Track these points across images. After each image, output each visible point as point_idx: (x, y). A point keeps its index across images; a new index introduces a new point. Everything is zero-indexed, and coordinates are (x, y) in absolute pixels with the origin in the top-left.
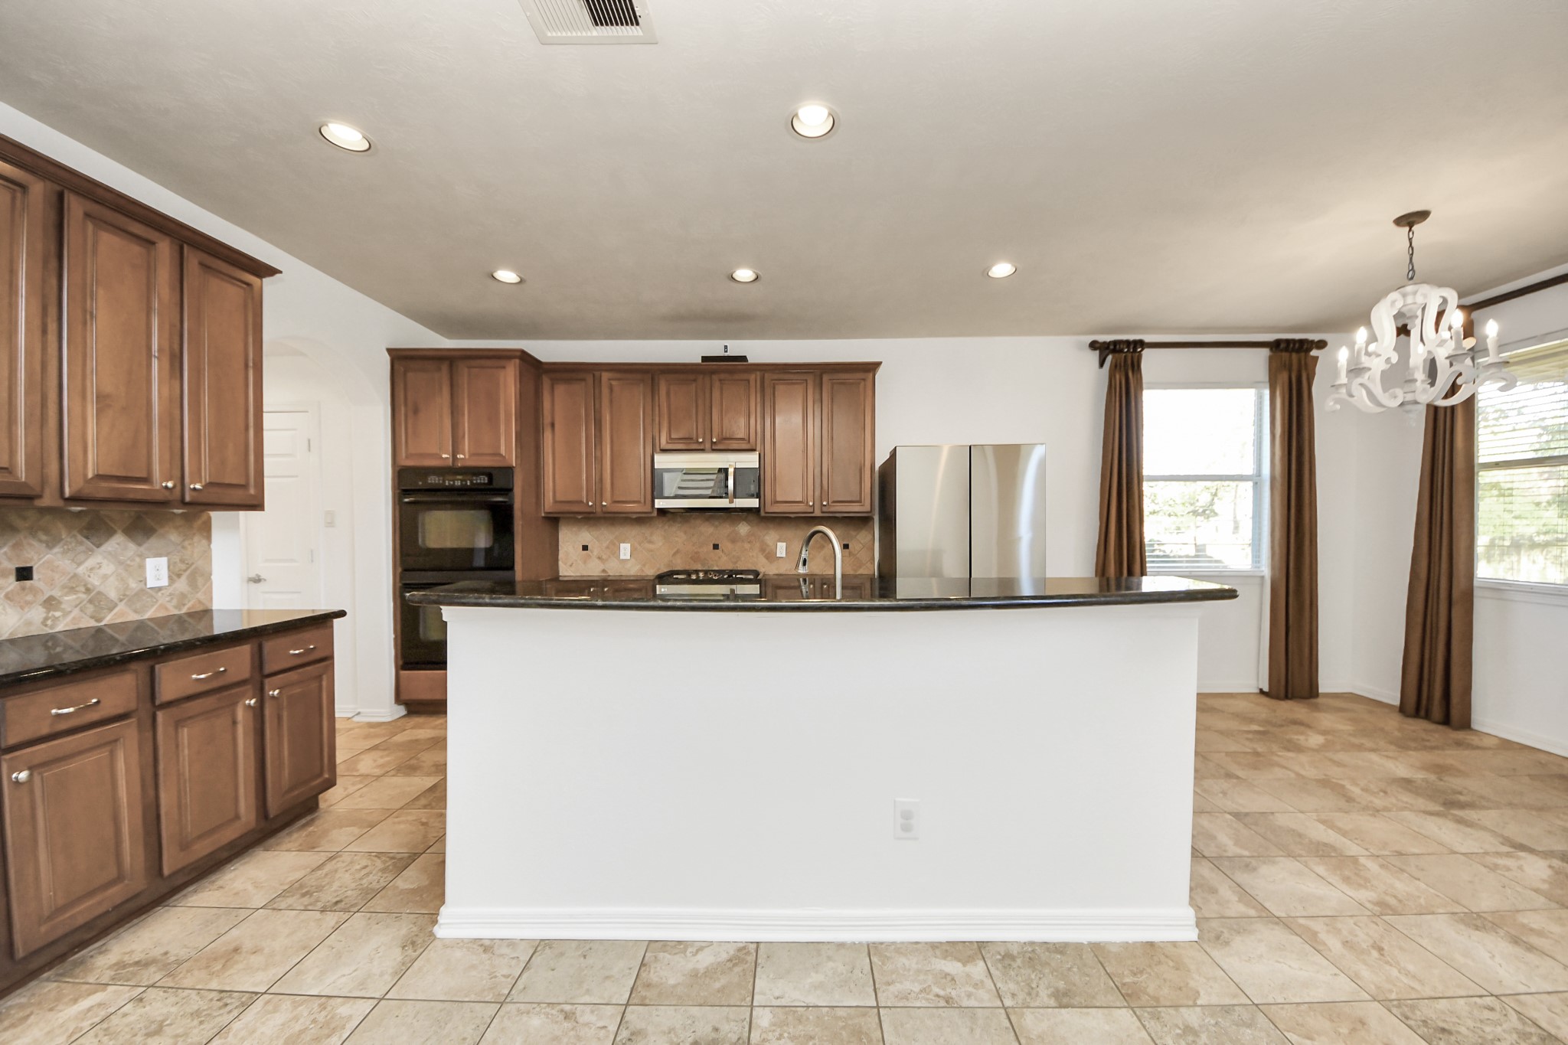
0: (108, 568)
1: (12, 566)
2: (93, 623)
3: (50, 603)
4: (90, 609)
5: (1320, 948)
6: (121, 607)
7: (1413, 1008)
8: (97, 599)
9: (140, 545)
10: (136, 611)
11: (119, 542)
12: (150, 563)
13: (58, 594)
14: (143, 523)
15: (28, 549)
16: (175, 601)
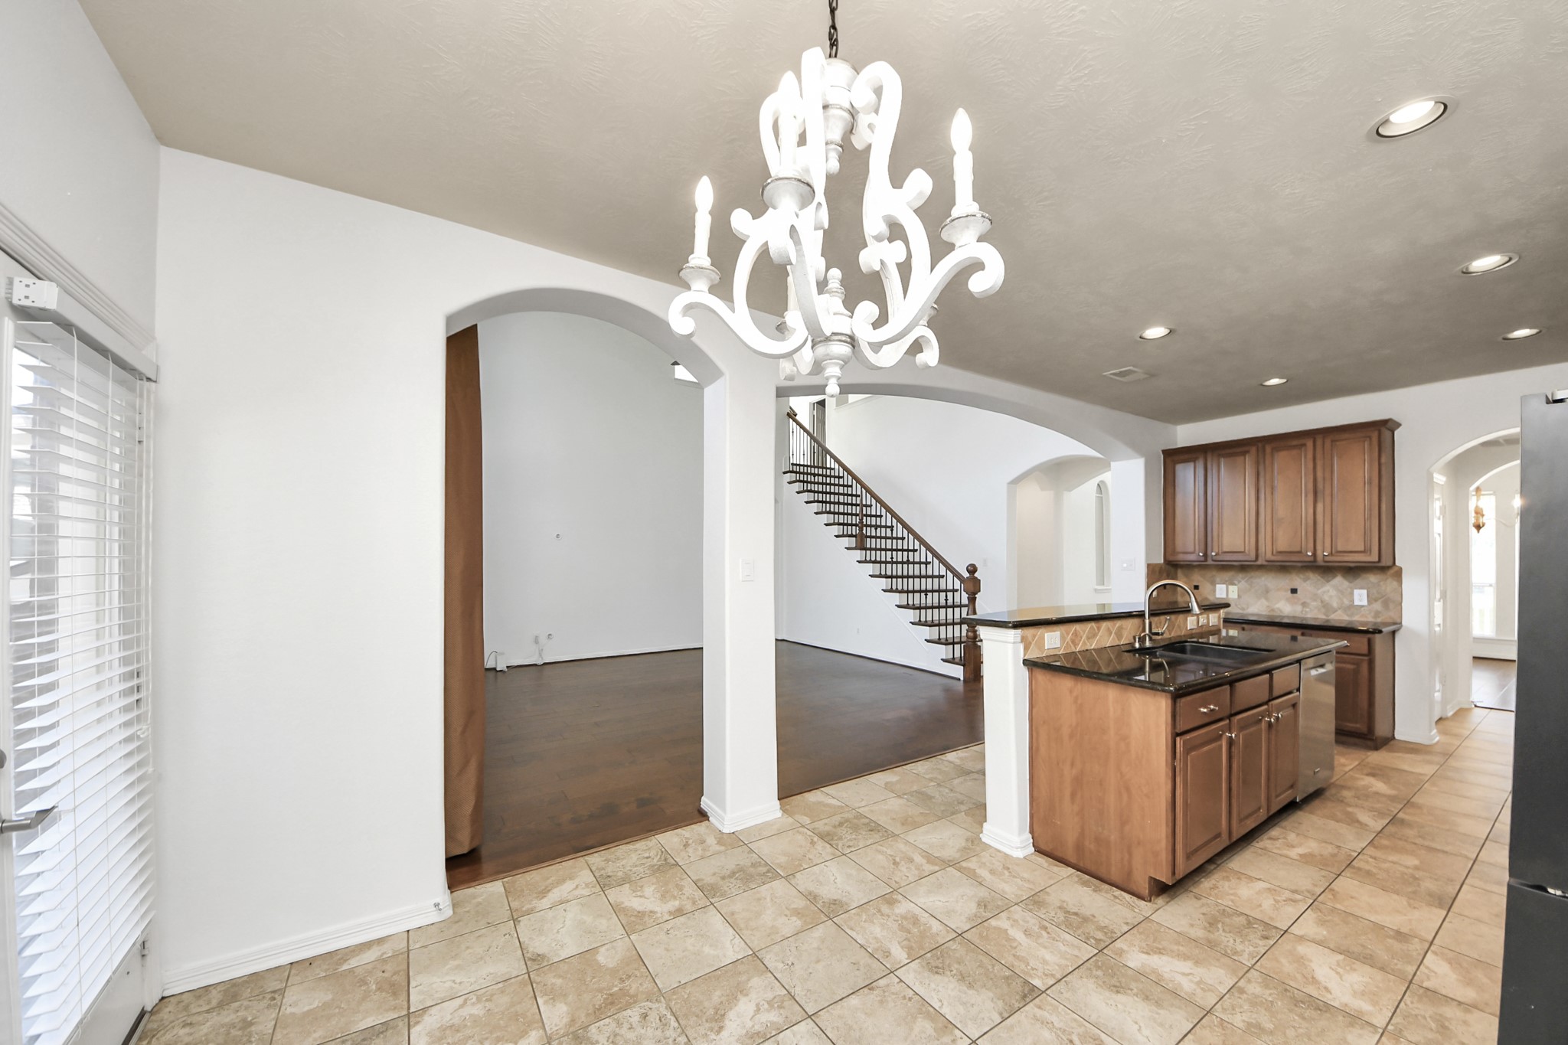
0: (1333, 592)
1: (1289, 588)
2: (1324, 617)
3: (1304, 604)
4: (1323, 610)
5: (924, 854)
6: (1339, 612)
7: (883, 836)
8: (1326, 606)
9: (1351, 582)
10: (1348, 615)
11: (1339, 581)
12: (1356, 592)
13: (1308, 601)
14: (1353, 571)
15: (1296, 581)
16: (1373, 614)
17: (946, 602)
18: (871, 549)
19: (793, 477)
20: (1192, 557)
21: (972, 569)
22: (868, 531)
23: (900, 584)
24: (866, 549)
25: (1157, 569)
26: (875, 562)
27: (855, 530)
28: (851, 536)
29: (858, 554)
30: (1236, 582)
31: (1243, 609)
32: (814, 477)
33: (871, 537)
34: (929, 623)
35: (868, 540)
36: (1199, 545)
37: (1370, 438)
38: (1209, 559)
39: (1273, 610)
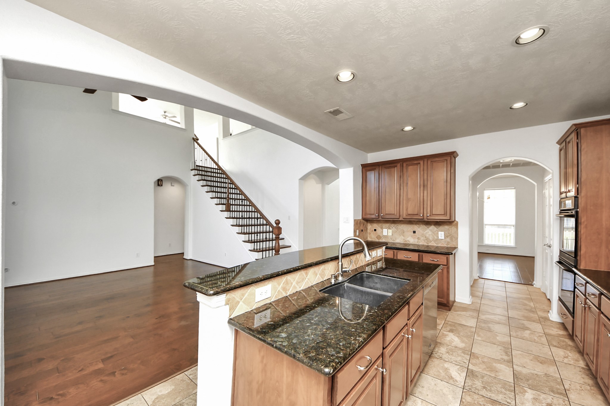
0: (430, 233)
1: (413, 231)
2: (427, 244)
3: (418, 238)
4: (426, 241)
6: (433, 242)
8: (427, 239)
9: (437, 229)
10: (436, 244)
11: (432, 227)
12: (440, 233)
13: (420, 237)
14: (438, 223)
15: (416, 227)
16: (446, 243)
17: (266, 239)
18: (232, 211)
19: (196, 172)
20: (373, 216)
21: (278, 222)
22: (232, 202)
23: (246, 230)
24: (230, 211)
25: (359, 222)
26: (234, 218)
27: (224, 201)
28: (224, 204)
29: (226, 214)
30: (391, 228)
31: (394, 240)
32: (206, 172)
33: (233, 205)
34: (258, 250)
35: (231, 206)
36: (376, 210)
37: (447, 160)
38: (380, 217)
39: (406, 241)
